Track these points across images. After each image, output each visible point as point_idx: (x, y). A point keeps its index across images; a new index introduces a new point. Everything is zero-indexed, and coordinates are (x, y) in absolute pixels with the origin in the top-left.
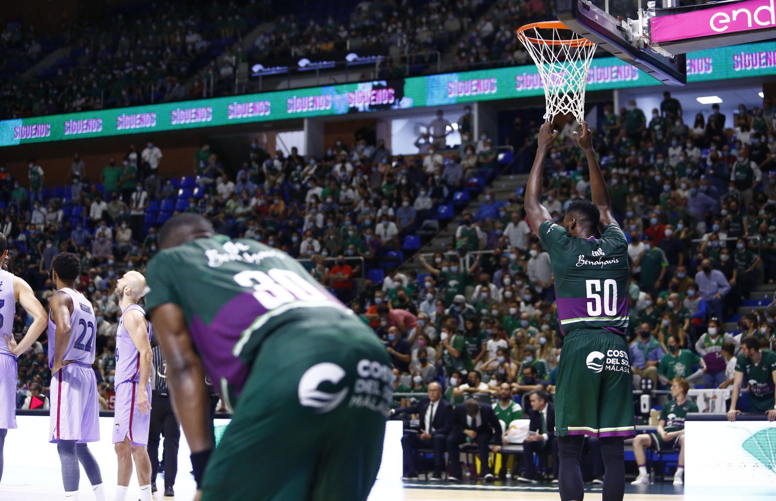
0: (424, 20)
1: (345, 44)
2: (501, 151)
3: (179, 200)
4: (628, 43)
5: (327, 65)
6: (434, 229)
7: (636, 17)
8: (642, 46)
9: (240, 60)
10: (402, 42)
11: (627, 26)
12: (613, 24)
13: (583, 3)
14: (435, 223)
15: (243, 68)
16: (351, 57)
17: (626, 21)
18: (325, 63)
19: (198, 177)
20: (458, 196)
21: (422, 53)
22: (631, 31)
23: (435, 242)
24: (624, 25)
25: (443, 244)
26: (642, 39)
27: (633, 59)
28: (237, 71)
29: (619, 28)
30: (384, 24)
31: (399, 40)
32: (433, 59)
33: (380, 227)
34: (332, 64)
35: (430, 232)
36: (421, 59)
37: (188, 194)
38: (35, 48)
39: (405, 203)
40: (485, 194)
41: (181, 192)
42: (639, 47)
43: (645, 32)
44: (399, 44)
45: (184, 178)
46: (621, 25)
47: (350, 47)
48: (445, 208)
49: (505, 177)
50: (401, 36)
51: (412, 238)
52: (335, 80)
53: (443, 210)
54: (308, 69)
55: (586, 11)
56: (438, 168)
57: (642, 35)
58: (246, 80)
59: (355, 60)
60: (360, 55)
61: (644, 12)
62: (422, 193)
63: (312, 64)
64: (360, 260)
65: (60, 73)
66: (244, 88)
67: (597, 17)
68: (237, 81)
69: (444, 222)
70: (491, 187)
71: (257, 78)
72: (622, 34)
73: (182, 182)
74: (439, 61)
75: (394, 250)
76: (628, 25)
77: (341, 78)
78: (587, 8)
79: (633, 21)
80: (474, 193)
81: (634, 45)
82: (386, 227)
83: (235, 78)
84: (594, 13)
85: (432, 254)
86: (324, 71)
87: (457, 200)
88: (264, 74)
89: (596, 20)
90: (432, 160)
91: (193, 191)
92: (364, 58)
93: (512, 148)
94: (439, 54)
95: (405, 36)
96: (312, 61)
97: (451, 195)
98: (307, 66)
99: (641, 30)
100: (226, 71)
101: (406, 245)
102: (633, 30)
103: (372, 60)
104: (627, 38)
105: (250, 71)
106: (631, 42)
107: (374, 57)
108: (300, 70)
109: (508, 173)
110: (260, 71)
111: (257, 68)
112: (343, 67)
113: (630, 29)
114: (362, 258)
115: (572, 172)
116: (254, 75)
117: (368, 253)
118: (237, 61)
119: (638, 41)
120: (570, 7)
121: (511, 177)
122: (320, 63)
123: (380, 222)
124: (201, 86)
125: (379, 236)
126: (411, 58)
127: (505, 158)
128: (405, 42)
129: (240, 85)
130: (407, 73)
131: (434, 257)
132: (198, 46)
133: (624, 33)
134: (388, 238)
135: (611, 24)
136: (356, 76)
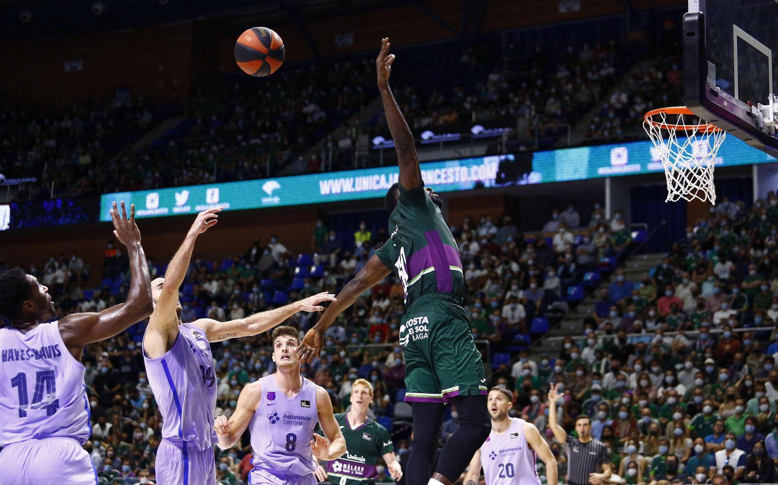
0: (553, 90)
1: (471, 116)
2: (634, 230)
3: (295, 279)
4: (758, 129)
5: (451, 137)
6: (563, 311)
7: (766, 103)
8: (773, 132)
9: (360, 132)
10: (530, 114)
11: (757, 112)
12: (743, 110)
13: (711, 89)
14: (564, 305)
15: (364, 140)
16: (476, 130)
17: (757, 106)
18: (449, 135)
19: (316, 255)
20: (589, 277)
21: (551, 125)
22: (762, 117)
23: (565, 325)
24: (755, 111)
25: (572, 327)
26: (773, 125)
27: (763, 145)
28: (357, 144)
29: (749, 114)
30: (511, 96)
31: (527, 111)
32: (563, 132)
33: (507, 309)
34: (456, 136)
35: (559, 315)
36: (549, 132)
37: (305, 273)
38: (147, 118)
39: (533, 286)
40: (617, 275)
41: (297, 270)
42: (770, 134)
43: (775, 118)
44: (527, 116)
45: (300, 256)
46: (751, 111)
47: (476, 118)
48: (575, 289)
49: (639, 257)
50: (529, 107)
51: (540, 320)
52: (459, 153)
53: (572, 291)
54: (431, 141)
55: (715, 97)
56: (567, 247)
57: (772, 121)
58: (367, 153)
59: (480, 133)
60: (486, 128)
61: (775, 97)
62: (551, 273)
63: (436, 137)
64: (485, 344)
65: (172, 143)
66: (364, 161)
67: (726, 103)
68: (357, 154)
69: (574, 304)
70: (624, 267)
71: (378, 151)
72: (752, 120)
73: (299, 260)
74: (569, 134)
75: (521, 332)
76: (759, 111)
77: (466, 151)
78: (715, 94)
79: (764, 107)
80: (605, 273)
81: (765, 131)
82: (513, 309)
83: (354, 151)
84: (723, 99)
85: (562, 338)
86: (448, 144)
87: (588, 281)
88: (385, 146)
89: (725, 106)
90: (562, 239)
91: (310, 269)
92: (490, 131)
93: (646, 226)
94: (569, 127)
95: (533, 107)
96: (436, 133)
97: (581, 275)
98: (430, 138)
99: (771, 116)
100: (345, 143)
101: (534, 328)
102: (764, 116)
103: (498, 132)
104: (757, 124)
105: (371, 143)
106: (762, 128)
107: (500, 130)
108: (423, 142)
109: (642, 252)
110: (381, 144)
111: (377, 141)
112: (468, 140)
113: (761, 114)
114: (487, 342)
115: (708, 252)
116: (375, 148)
117: (493, 336)
118: (357, 133)
119: (769, 127)
120: (698, 94)
121: (645, 257)
122: (445, 136)
123: (508, 303)
124: (319, 159)
125: (506, 319)
126: (539, 130)
127: (638, 237)
128: (533, 113)
129: (360, 159)
130: (536, 147)
131: (564, 342)
132: (316, 117)
133: (754, 119)
134: (516, 321)
135: (740, 109)
136: (482, 150)
